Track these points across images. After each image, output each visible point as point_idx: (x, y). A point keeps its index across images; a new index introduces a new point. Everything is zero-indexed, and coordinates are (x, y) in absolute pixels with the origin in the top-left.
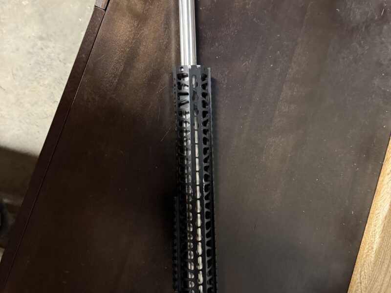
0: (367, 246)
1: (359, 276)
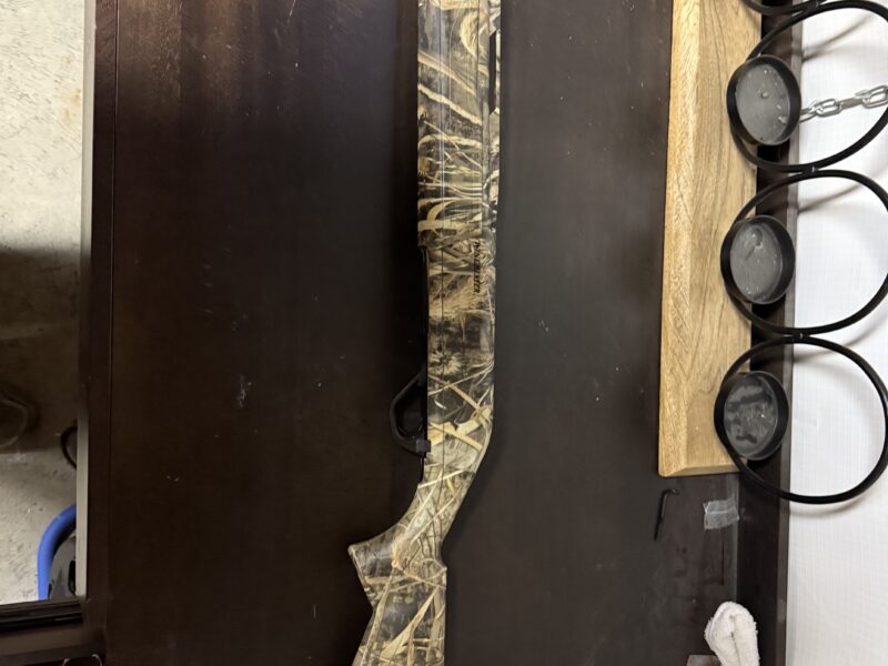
0: (679, 135)
1: (676, 186)
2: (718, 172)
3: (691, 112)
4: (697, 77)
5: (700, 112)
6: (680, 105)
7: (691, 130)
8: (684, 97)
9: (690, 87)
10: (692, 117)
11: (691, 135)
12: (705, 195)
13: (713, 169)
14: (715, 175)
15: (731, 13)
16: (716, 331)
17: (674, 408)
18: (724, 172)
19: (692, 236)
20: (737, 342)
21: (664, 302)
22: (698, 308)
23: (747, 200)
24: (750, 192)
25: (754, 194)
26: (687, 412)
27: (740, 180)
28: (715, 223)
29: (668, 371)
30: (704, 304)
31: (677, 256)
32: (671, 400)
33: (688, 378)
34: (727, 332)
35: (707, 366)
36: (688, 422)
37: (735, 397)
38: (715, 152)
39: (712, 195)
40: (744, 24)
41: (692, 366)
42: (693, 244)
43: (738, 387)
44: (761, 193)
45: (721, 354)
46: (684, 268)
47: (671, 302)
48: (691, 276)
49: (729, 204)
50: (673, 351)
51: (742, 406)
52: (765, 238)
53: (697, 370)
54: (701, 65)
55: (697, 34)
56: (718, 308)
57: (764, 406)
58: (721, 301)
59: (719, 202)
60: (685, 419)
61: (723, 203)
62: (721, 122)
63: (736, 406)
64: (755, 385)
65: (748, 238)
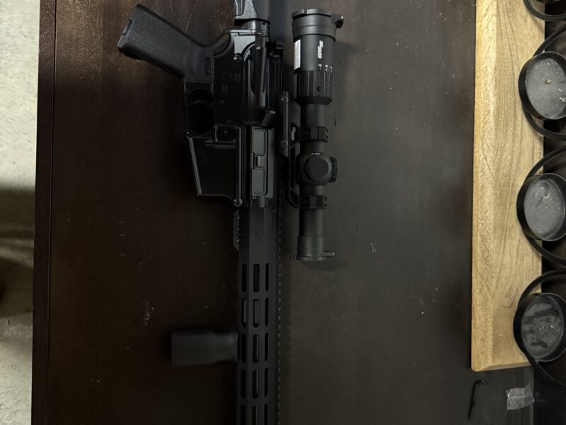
0: (482, 113)
1: (481, 151)
2: (514, 140)
3: (491, 95)
4: (495, 70)
5: (498, 96)
6: (483, 90)
7: (492, 109)
8: (486, 84)
9: (490, 77)
10: (493, 99)
11: (492, 112)
12: (504, 157)
13: (510, 138)
14: (511, 142)
15: (521, 21)
16: (514, 260)
17: (483, 319)
18: (518, 139)
19: (494, 188)
20: (531, 268)
21: (474, 238)
22: (501, 242)
23: (537, 161)
24: (538, 155)
25: (542, 157)
26: (493, 323)
27: (530, 145)
28: (512, 178)
29: (478, 291)
30: (505, 240)
31: (483, 203)
32: (481, 313)
33: (493, 296)
34: (523, 260)
35: (508, 288)
36: (494, 330)
37: (530, 312)
38: (511, 125)
39: (509, 157)
40: (531, 29)
41: (496, 288)
42: (496, 194)
43: (533, 305)
44: (547, 155)
45: (519, 278)
46: (488, 213)
47: (479, 238)
48: (494, 219)
49: (522, 163)
50: (481, 276)
51: (535, 319)
52: (552, 189)
53: (500, 291)
54: (498, 60)
55: (494, 37)
56: (516, 242)
57: (553, 318)
58: (518, 237)
59: (515, 162)
60: (491, 328)
61: (518, 162)
62: (515, 103)
63: (530, 319)
64: (545, 303)
65: (538, 190)
